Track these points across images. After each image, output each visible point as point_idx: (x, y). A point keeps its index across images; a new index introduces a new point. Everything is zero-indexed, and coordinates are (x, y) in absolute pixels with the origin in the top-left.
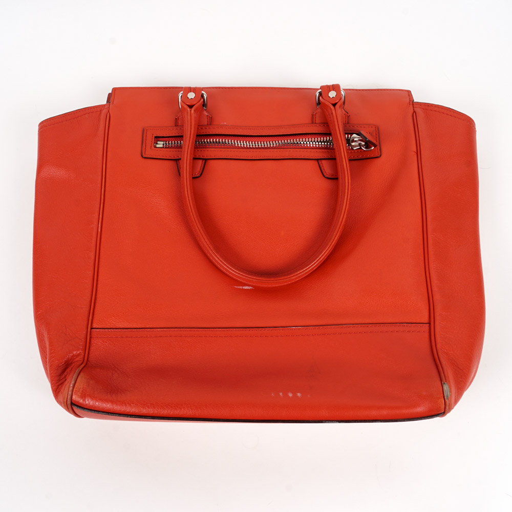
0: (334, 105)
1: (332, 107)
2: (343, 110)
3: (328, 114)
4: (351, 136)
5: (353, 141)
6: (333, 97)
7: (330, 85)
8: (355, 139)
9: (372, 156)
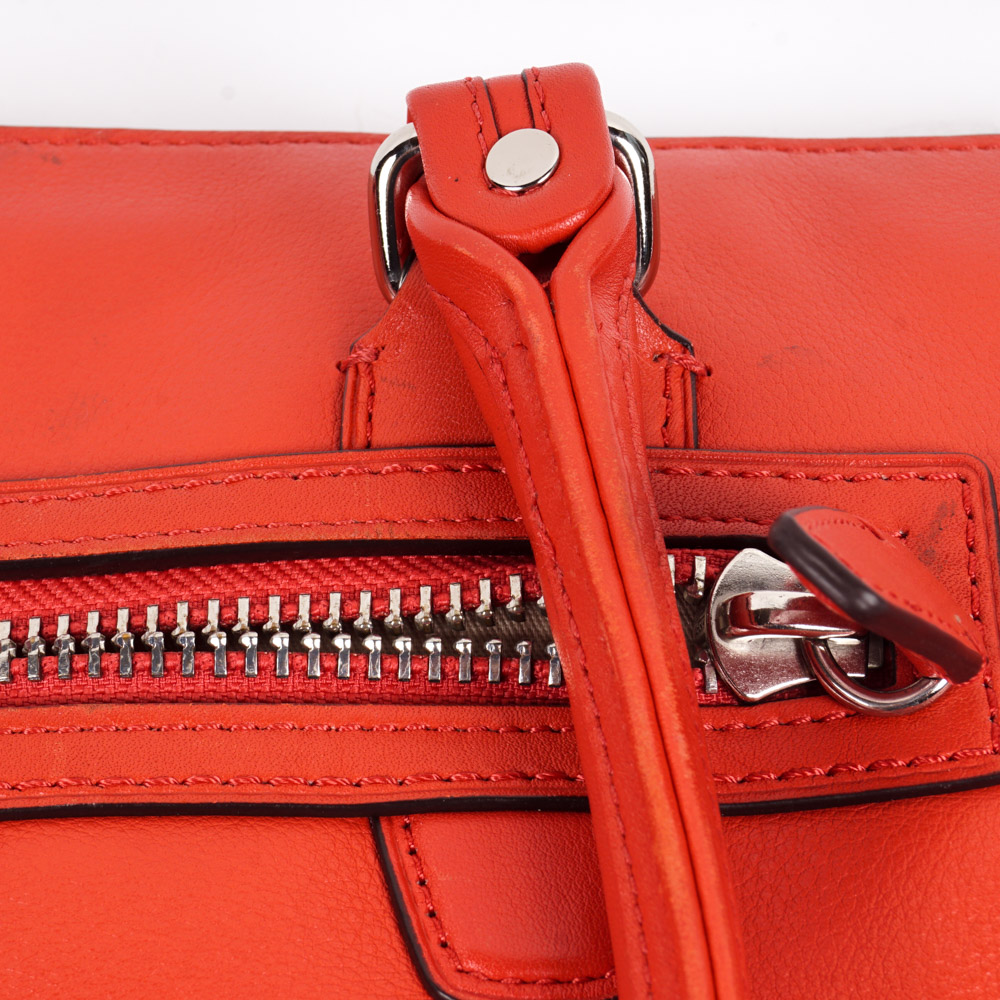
0: (543, 260)
1: (519, 280)
2: (642, 319)
3: (482, 351)
4: (717, 565)
5: (741, 618)
6: (527, 189)
7: (504, 83)
8: (759, 601)
9: (938, 767)
